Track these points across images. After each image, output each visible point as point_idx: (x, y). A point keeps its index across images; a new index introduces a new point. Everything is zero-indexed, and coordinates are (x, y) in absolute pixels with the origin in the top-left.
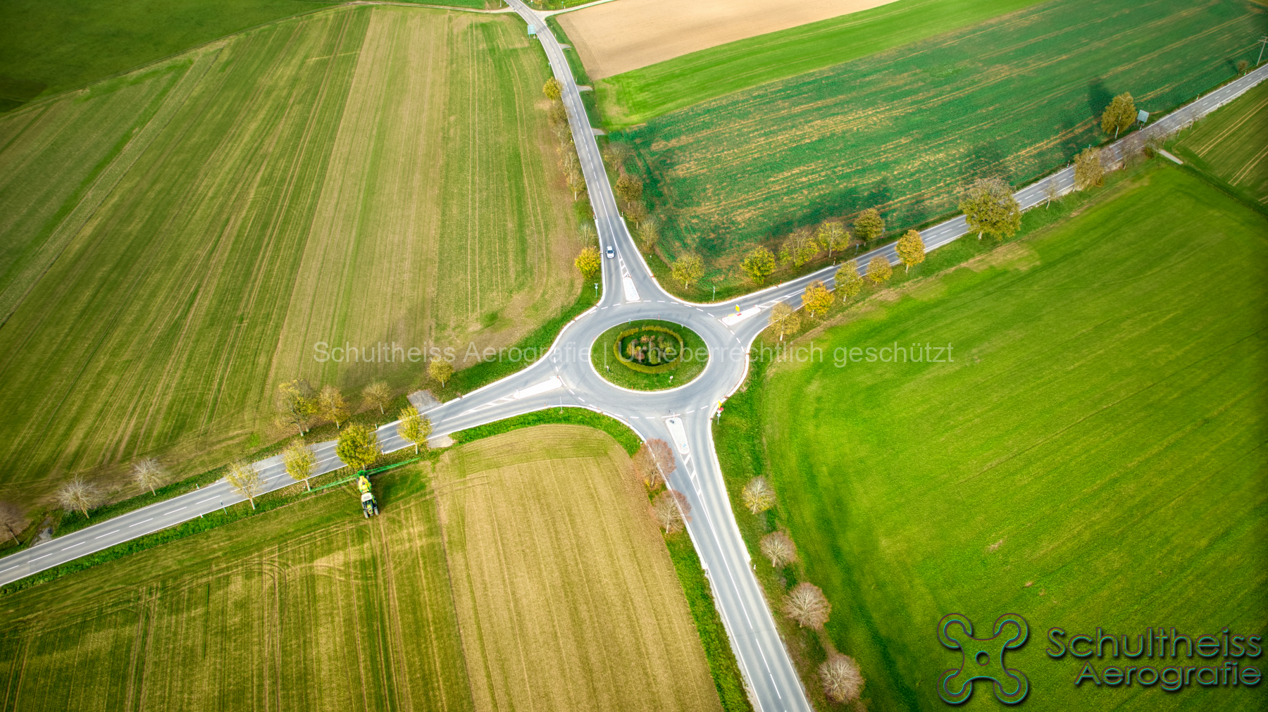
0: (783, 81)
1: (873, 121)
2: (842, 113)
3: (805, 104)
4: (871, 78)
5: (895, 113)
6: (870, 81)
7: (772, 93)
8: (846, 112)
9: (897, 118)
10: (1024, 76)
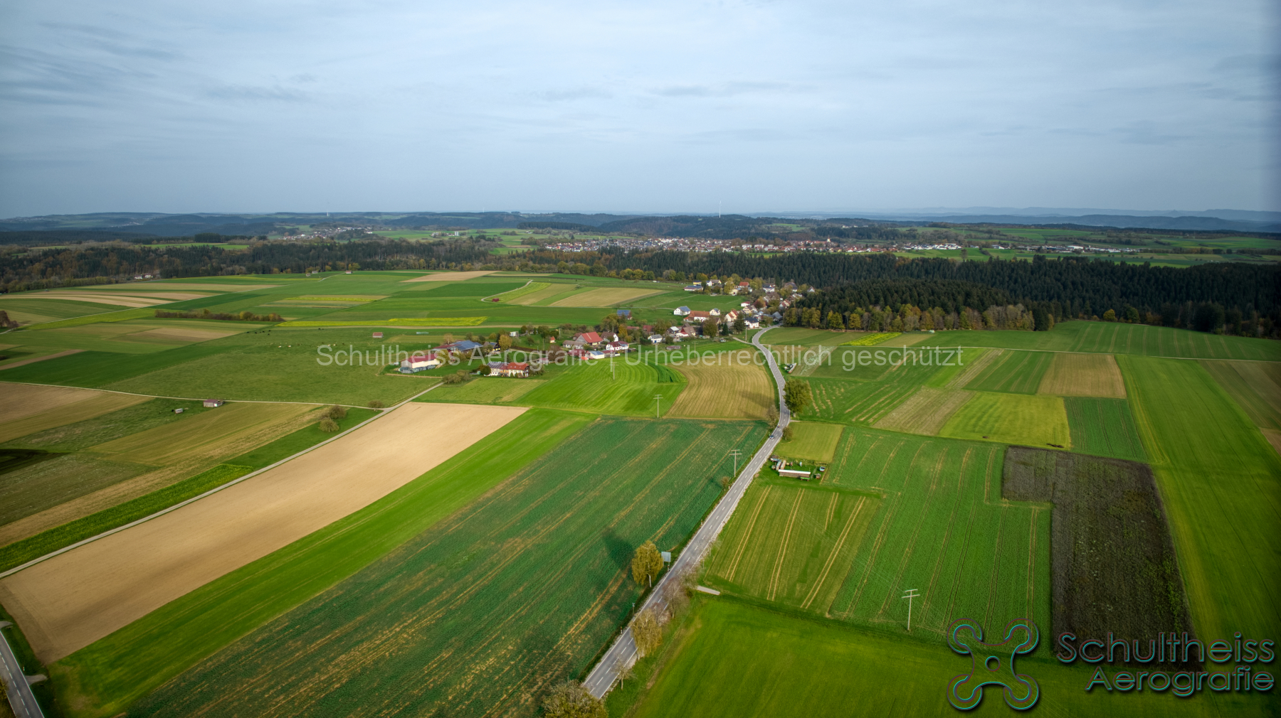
0: (287, 614)
1: (405, 639)
2: (366, 638)
3: (321, 637)
4: (386, 586)
5: (425, 622)
6: (386, 591)
7: (278, 632)
8: (371, 636)
9: (428, 629)
10: (539, 545)
